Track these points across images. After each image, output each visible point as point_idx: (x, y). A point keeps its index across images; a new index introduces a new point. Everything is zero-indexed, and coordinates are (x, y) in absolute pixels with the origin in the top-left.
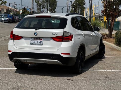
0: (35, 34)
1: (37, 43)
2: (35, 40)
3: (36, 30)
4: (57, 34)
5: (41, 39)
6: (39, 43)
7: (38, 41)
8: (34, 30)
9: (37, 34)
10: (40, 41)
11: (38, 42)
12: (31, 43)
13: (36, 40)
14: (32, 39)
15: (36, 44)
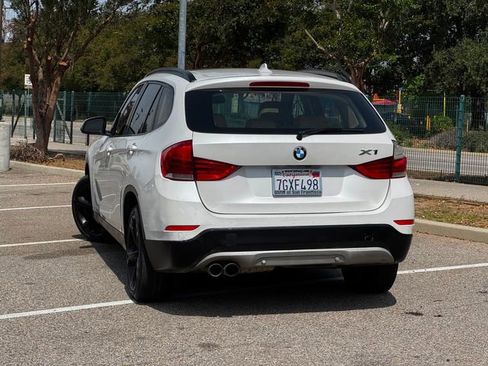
0: (295, 153)
1: (299, 188)
2: (291, 178)
3: (299, 138)
4: (376, 152)
5: (314, 170)
6: (307, 187)
7: (304, 179)
8: (291, 139)
9: (305, 152)
10: (312, 179)
11: (305, 184)
12: (277, 189)
13: (296, 178)
14: (277, 174)
15: (296, 194)
